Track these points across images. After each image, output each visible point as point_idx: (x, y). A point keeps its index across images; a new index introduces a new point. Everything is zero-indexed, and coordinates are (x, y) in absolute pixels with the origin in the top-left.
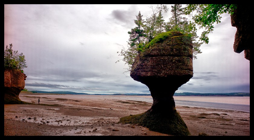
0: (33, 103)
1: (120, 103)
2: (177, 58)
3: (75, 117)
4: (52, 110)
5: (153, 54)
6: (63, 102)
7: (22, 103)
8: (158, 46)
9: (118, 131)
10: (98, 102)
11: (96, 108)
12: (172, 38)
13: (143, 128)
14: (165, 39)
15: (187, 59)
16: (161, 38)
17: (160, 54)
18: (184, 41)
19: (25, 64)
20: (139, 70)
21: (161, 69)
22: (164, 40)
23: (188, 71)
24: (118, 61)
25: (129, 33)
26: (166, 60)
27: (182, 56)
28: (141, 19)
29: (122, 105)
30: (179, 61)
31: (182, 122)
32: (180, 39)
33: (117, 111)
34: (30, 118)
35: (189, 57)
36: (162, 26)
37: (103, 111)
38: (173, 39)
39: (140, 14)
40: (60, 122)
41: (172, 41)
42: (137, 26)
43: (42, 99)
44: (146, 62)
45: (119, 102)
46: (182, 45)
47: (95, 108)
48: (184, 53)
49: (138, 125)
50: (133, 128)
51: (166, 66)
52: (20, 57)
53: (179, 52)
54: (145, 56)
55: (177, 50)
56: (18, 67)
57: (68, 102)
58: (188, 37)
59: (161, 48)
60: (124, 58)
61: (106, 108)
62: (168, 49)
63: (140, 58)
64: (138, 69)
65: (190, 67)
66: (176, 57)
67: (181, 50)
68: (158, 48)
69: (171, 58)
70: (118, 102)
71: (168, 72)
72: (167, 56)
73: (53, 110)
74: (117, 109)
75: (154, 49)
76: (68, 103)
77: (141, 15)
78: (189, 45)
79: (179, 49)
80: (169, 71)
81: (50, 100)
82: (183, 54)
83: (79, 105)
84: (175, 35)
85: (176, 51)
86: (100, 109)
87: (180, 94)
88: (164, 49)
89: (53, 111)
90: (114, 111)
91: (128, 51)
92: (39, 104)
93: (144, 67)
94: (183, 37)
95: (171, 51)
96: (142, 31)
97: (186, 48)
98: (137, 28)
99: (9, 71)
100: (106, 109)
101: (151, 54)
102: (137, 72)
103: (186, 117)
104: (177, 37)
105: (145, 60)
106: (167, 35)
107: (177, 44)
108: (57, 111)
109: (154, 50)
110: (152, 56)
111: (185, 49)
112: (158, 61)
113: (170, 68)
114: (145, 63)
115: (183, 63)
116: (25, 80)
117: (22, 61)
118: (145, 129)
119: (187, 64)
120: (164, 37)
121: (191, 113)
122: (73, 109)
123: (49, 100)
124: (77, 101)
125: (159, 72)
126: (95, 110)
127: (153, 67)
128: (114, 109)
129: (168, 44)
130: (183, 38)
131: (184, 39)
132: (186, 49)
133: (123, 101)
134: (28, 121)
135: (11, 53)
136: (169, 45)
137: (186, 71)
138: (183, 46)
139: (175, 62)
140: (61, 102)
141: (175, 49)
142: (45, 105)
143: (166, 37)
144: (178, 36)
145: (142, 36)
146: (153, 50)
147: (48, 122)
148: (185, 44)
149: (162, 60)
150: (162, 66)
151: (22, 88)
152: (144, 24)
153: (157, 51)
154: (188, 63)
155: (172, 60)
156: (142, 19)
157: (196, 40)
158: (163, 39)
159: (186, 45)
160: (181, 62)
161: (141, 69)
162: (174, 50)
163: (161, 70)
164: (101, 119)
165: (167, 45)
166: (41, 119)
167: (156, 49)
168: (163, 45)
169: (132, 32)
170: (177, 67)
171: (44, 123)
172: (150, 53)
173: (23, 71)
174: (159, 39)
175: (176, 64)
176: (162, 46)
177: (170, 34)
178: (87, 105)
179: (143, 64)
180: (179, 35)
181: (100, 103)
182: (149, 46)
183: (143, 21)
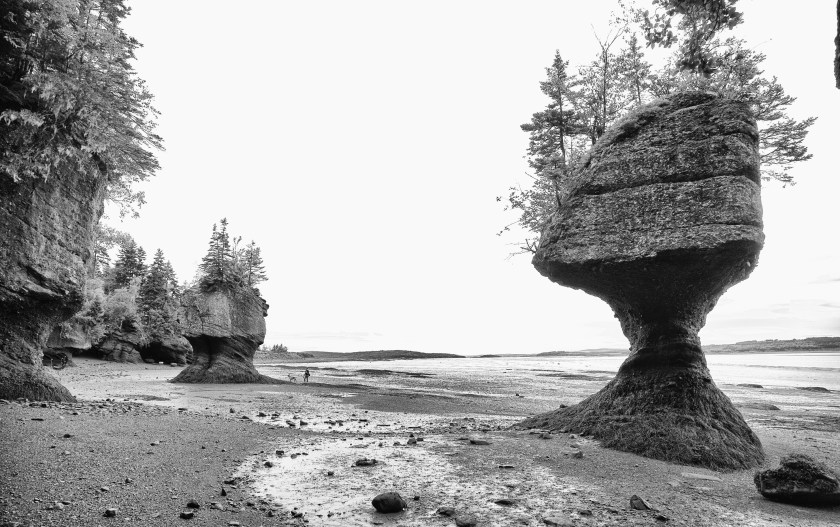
0: (293, 381)
1: (556, 379)
2: (691, 186)
3: (389, 414)
4: (333, 397)
5: (602, 183)
6: (375, 379)
7: (262, 380)
8: (620, 154)
9: (487, 444)
10: (483, 376)
11: (473, 393)
12: (668, 117)
13: (582, 439)
14: (644, 125)
15: (731, 182)
16: (628, 124)
17: (625, 181)
18: (716, 119)
19: (263, 270)
20: (555, 242)
21: (633, 230)
22: (638, 129)
23: (739, 229)
24: (506, 228)
25: (526, 128)
26: (650, 197)
27: (711, 176)
28: (565, 76)
29: (560, 384)
30: (702, 196)
31: (734, 421)
32: (701, 117)
33: (536, 402)
34: (262, 415)
35: (743, 177)
36: (645, 86)
37: (488, 401)
38: (672, 119)
39: (558, 60)
40: (337, 425)
41: (672, 128)
42: (552, 101)
43: (322, 372)
44: (578, 214)
45: (555, 375)
46: (711, 134)
47: (466, 393)
48: (719, 162)
49: (566, 432)
50: (545, 438)
51: (653, 220)
52: (248, 252)
53: (701, 163)
54: (576, 195)
55: (690, 156)
56: (246, 280)
57: (390, 378)
58: (732, 102)
59: (632, 157)
60: (524, 217)
61: (505, 393)
62: (655, 160)
63: (560, 204)
64: (555, 240)
65: (746, 212)
66: (690, 183)
67: (709, 153)
68: (617, 161)
69: (668, 189)
70: (550, 375)
71: (658, 240)
72: (653, 181)
73: (337, 397)
74: (540, 398)
75: (606, 165)
76: (390, 382)
77: (564, 62)
78: (738, 131)
79: (701, 150)
80: (662, 234)
81: (344, 373)
82: (716, 168)
83: (421, 385)
84: (682, 106)
85: (686, 160)
86: (482, 396)
87: (794, 344)
88: (639, 162)
89: (336, 400)
90: (529, 401)
91: (533, 189)
92: (306, 384)
93: (573, 230)
94: (713, 105)
95: (668, 163)
96: (570, 114)
97: (728, 143)
98: (551, 107)
99: (225, 291)
100: (503, 396)
101: (595, 184)
102: (551, 250)
103: (797, 422)
104: (691, 111)
105: (574, 207)
106: (649, 110)
107: (690, 137)
108: (347, 401)
109: (606, 169)
110: (600, 190)
111: (723, 149)
112: (620, 206)
113: (668, 222)
114: (576, 218)
115: (718, 199)
116: (265, 315)
117: (255, 264)
118: (586, 441)
119: (735, 201)
120: (641, 117)
121: (834, 409)
122: (397, 395)
123: (339, 373)
124: (418, 375)
125: (629, 242)
126: (464, 398)
127: (603, 229)
128: (529, 397)
129: (656, 139)
130: (713, 110)
131: (716, 113)
132: (726, 147)
133: (569, 373)
134: (256, 420)
135: (226, 245)
136: (660, 142)
137: (732, 226)
138: (713, 137)
139: (685, 201)
140: (371, 380)
141: (682, 153)
142: (320, 385)
143: (645, 118)
144: (694, 107)
145: (569, 132)
146: (600, 170)
147: (302, 424)
148: (722, 130)
149: (637, 198)
150: (638, 220)
151: (260, 338)
152: (577, 89)
153: (617, 172)
154: (739, 196)
155: (672, 197)
156: (569, 75)
157: (784, 112)
158: (636, 125)
159: (729, 133)
160: (709, 198)
161: (564, 238)
162: (680, 156)
163: (635, 234)
164: (466, 419)
165: (653, 145)
166: (290, 417)
167: (612, 165)
168: (636, 147)
169: (537, 124)
170: (696, 219)
171: (292, 425)
172: (589, 180)
173: (257, 290)
174: (622, 128)
175: (689, 208)
176: (634, 151)
177: (661, 106)
178: (446, 387)
179: (570, 221)
180: (700, 102)
181: (490, 380)
182: (591, 158)
183: (571, 81)
